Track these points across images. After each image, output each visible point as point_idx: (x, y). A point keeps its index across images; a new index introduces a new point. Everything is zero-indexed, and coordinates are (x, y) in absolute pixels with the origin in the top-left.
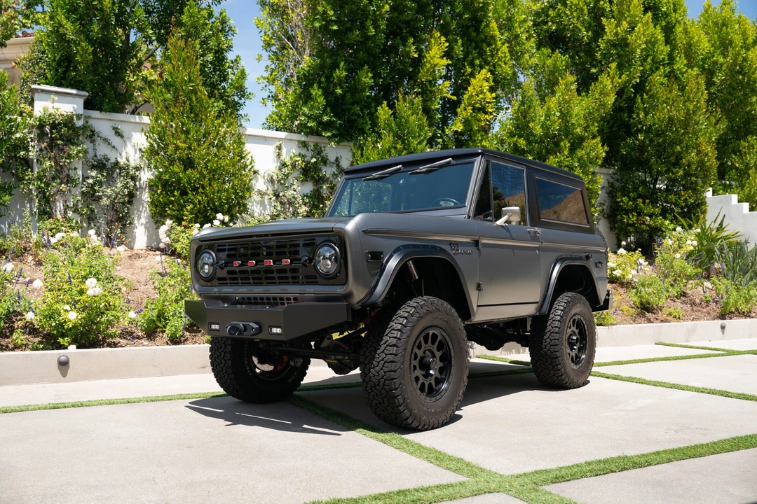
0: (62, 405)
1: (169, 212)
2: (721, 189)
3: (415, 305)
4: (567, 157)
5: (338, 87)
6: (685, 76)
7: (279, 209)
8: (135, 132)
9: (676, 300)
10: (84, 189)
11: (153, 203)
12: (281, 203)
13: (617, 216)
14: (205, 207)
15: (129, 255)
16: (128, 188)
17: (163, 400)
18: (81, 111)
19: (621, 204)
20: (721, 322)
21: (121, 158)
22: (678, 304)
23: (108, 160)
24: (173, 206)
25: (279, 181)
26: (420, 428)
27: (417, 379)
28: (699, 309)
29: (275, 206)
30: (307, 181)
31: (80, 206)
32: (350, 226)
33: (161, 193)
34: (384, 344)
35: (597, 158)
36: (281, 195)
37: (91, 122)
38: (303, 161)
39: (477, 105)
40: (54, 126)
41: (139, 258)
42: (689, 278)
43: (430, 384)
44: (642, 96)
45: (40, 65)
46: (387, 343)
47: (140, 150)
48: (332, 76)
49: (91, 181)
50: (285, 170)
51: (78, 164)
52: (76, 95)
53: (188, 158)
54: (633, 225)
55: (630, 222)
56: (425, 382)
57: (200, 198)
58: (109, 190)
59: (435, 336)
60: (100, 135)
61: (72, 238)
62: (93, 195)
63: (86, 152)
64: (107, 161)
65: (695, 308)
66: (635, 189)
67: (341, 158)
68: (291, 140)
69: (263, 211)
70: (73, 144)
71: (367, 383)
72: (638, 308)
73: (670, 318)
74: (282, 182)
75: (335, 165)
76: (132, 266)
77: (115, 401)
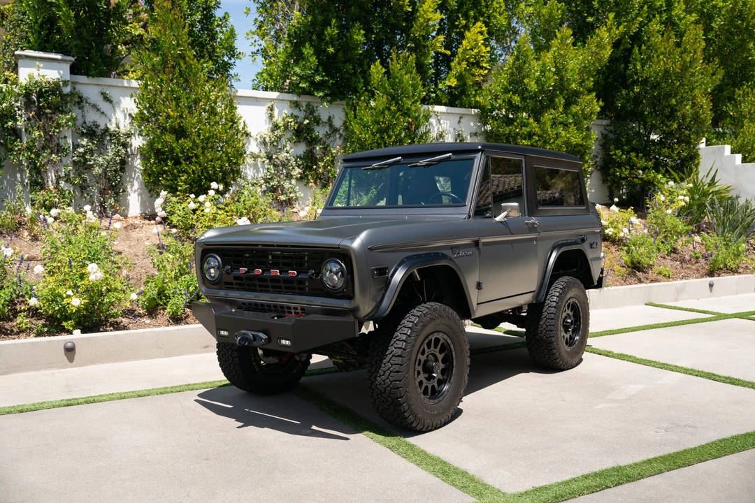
0: (76, 402)
1: (163, 182)
2: (714, 138)
3: (419, 314)
4: (562, 114)
5: (330, 46)
6: (684, 22)
7: (273, 172)
8: (124, 97)
9: (667, 257)
10: (75, 158)
11: (146, 172)
12: (275, 165)
13: (609, 168)
14: (199, 176)
15: (125, 225)
16: (120, 156)
17: (172, 392)
18: (68, 77)
19: (614, 157)
20: (709, 279)
21: (111, 124)
22: (668, 262)
23: (97, 126)
24: (167, 175)
25: (272, 143)
26: (424, 430)
27: (421, 383)
28: (689, 266)
29: (268, 169)
30: (300, 142)
31: (72, 176)
32: (356, 244)
33: (154, 163)
34: (390, 354)
35: (592, 113)
36: (274, 157)
37: (79, 88)
38: (297, 123)
39: (472, 60)
40: (40, 94)
41: (135, 228)
42: (679, 234)
43: (433, 386)
44: (640, 47)
45: (22, 27)
46: (393, 354)
47: (130, 115)
48: (323, 34)
49: (81, 150)
50: (277, 133)
51: (68, 133)
52: (61, 60)
53: (180, 127)
54: (626, 178)
55: (623, 176)
56: (428, 385)
57: (194, 168)
58: (100, 159)
59: (437, 340)
60: (89, 101)
61: (68, 215)
62: (84, 163)
63: (74, 119)
64: (96, 128)
65: (685, 266)
66: (629, 142)
67: (334, 117)
68: (282, 100)
69: (256, 174)
70: (62, 112)
71: (374, 390)
72: (629, 267)
73: (660, 277)
74: (275, 144)
75: (328, 125)
76: (128, 238)
77: (126, 395)
